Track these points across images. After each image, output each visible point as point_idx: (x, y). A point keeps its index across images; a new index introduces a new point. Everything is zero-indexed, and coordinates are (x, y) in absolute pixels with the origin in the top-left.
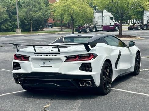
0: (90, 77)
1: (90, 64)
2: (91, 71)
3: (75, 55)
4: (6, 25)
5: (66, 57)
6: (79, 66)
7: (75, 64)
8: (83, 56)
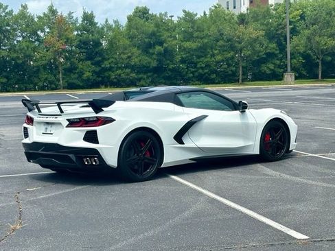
0: (95, 152)
1: (95, 131)
2: (98, 143)
3: (79, 119)
4: (271, 66)
5: (68, 120)
6: (83, 135)
7: (77, 132)
8: (91, 119)
